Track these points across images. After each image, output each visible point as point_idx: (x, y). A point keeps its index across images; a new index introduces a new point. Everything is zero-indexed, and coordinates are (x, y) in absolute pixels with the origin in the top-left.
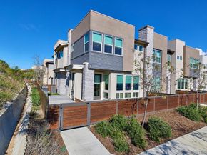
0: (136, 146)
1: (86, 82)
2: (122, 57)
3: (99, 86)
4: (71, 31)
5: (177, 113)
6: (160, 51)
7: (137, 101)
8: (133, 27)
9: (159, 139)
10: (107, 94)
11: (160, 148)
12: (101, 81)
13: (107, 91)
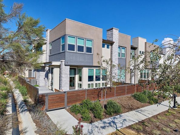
0: (96, 118)
1: (63, 76)
2: (92, 55)
3: (74, 78)
4: (49, 31)
5: (132, 98)
6: (124, 48)
7: (101, 90)
8: (101, 30)
9: (112, 114)
10: (81, 85)
11: (111, 118)
12: (75, 74)
13: (80, 82)
